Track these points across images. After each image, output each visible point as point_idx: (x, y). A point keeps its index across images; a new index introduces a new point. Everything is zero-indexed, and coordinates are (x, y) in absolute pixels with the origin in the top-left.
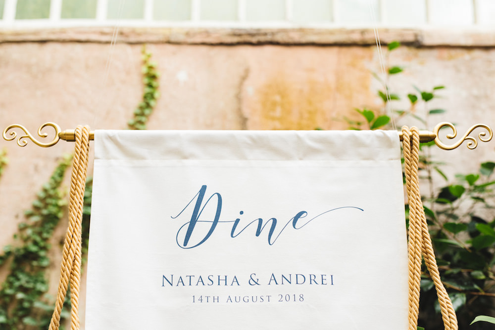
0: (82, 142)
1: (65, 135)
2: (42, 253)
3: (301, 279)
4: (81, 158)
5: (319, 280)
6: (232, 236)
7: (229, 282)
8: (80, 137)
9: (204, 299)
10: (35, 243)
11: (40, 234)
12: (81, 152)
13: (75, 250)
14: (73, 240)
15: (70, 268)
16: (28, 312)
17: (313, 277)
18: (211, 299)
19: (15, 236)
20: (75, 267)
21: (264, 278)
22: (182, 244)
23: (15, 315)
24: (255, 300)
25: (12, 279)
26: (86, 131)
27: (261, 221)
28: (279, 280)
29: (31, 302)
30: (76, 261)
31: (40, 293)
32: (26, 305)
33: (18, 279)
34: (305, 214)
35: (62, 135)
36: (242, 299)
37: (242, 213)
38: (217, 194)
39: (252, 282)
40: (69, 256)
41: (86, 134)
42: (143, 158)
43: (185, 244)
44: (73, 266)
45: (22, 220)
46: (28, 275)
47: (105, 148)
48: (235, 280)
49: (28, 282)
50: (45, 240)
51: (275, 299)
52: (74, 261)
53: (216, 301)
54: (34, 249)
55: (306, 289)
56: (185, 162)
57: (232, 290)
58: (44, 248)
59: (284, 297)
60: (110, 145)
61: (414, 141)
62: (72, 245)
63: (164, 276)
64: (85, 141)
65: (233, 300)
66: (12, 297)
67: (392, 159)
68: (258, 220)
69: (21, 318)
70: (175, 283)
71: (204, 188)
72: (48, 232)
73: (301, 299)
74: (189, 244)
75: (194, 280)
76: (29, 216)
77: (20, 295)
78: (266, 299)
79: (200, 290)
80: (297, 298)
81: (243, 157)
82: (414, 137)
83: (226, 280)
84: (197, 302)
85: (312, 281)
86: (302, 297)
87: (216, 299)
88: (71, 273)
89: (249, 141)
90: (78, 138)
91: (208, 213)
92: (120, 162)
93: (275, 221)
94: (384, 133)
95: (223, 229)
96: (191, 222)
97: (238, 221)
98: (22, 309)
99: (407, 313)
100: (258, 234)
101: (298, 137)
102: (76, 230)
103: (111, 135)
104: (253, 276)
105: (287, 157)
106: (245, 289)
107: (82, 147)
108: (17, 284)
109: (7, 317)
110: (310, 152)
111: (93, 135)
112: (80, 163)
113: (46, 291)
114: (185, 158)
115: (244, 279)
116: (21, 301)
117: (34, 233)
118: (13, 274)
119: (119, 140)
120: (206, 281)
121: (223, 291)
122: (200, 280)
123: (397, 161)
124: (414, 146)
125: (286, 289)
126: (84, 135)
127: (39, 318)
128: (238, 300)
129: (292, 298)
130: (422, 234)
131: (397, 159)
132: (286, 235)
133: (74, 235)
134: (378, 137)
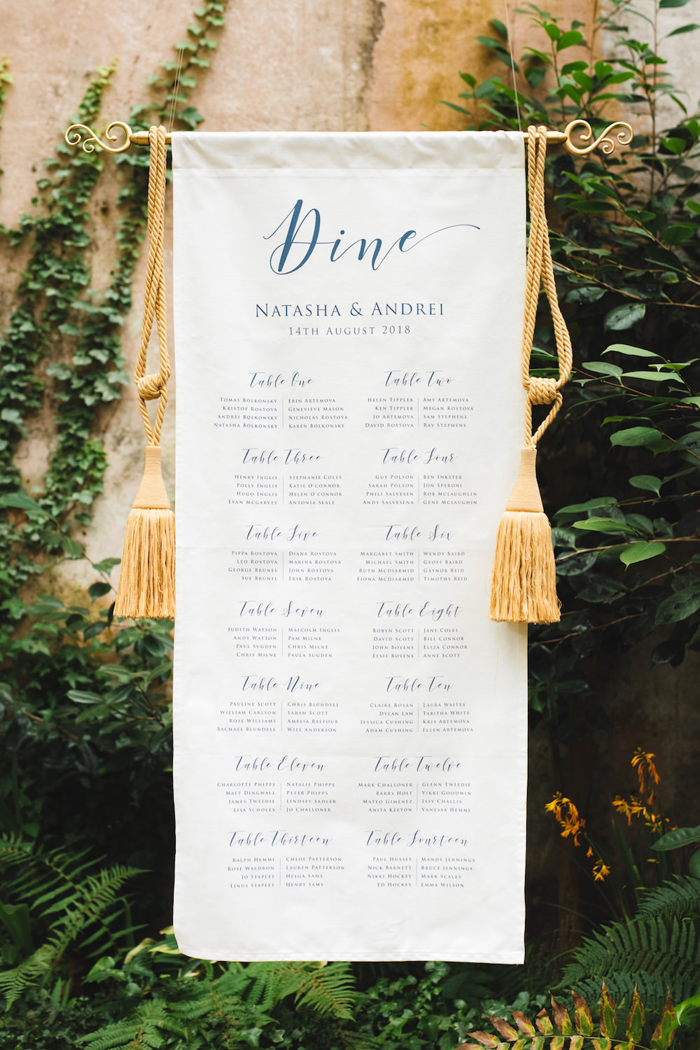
0: (159, 148)
1: (137, 138)
2: (78, 228)
3: (407, 309)
4: (158, 168)
5: (426, 309)
6: (332, 260)
7: (329, 312)
8: (156, 143)
9: (303, 331)
10: (66, 212)
11: (71, 197)
12: (158, 162)
13: (158, 277)
14: (156, 266)
15: (155, 298)
16: (64, 316)
17: (420, 307)
18: (309, 331)
19: (34, 201)
20: (160, 296)
21: (367, 308)
22: (276, 269)
23: (45, 320)
24: (357, 332)
25: (35, 267)
26: (161, 135)
27: (364, 241)
28: (383, 310)
29: (68, 302)
30: (160, 289)
31: (80, 288)
32: (61, 306)
33: (47, 268)
34: (413, 234)
35: (134, 138)
36: (343, 331)
37: (342, 232)
38: (315, 210)
39: (354, 312)
40: (153, 285)
41: (162, 139)
42: (229, 167)
43: (280, 269)
44: (158, 295)
45: (41, 174)
46: (59, 260)
47: (184, 155)
48: (336, 310)
49: (60, 272)
50: (80, 206)
51: (378, 331)
52: (158, 289)
53: (315, 333)
54: (66, 221)
55: (413, 319)
56: (278, 171)
57: (333, 321)
58: (80, 220)
59: (388, 329)
60: (190, 151)
61: (540, 146)
62: (155, 272)
63: (258, 306)
64: (161, 148)
65: (334, 331)
66: (39, 294)
67: (515, 167)
68: (361, 241)
69: (55, 325)
70: (270, 313)
71: (300, 203)
72: (83, 195)
73: (407, 331)
74: (285, 269)
75: (291, 310)
76: (53, 168)
77: (51, 292)
78: (369, 331)
79: (297, 321)
80: (403, 329)
81: (344, 165)
82: (540, 141)
83: (325, 310)
84: (295, 335)
85: (420, 311)
86: (407, 329)
87: (315, 331)
88: (156, 303)
89: (351, 147)
90: (153, 144)
91: (305, 233)
92: (203, 172)
93: (379, 242)
94: (506, 135)
95: (322, 251)
96: (285, 244)
97: (338, 241)
98: (56, 311)
99: (521, 345)
100: (361, 257)
101: (406, 140)
102: (158, 254)
103: (191, 139)
104: (355, 306)
105: (396, 165)
106: (346, 320)
107: (158, 155)
108: (45, 274)
109: (34, 323)
110: (421, 159)
111: (170, 139)
112: (157, 174)
113: (88, 286)
114: (278, 166)
115: (345, 309)
116: (53, 299)
117: (62, 196)
118: (37, 260)
119: (200, 144)
120: (304, 311)
121: (323, 322)
122: (298, 310)
123: (520, 169)
124: (540, 152)
125: (391, 319)
126: (160, 140)
127: (80, 325)
128: (338, 332)
129: (397, 330)
130: (543, 256)
131: (520, 167)
132: (391, 258)
133: (157, 260)
134: (499, 140)
